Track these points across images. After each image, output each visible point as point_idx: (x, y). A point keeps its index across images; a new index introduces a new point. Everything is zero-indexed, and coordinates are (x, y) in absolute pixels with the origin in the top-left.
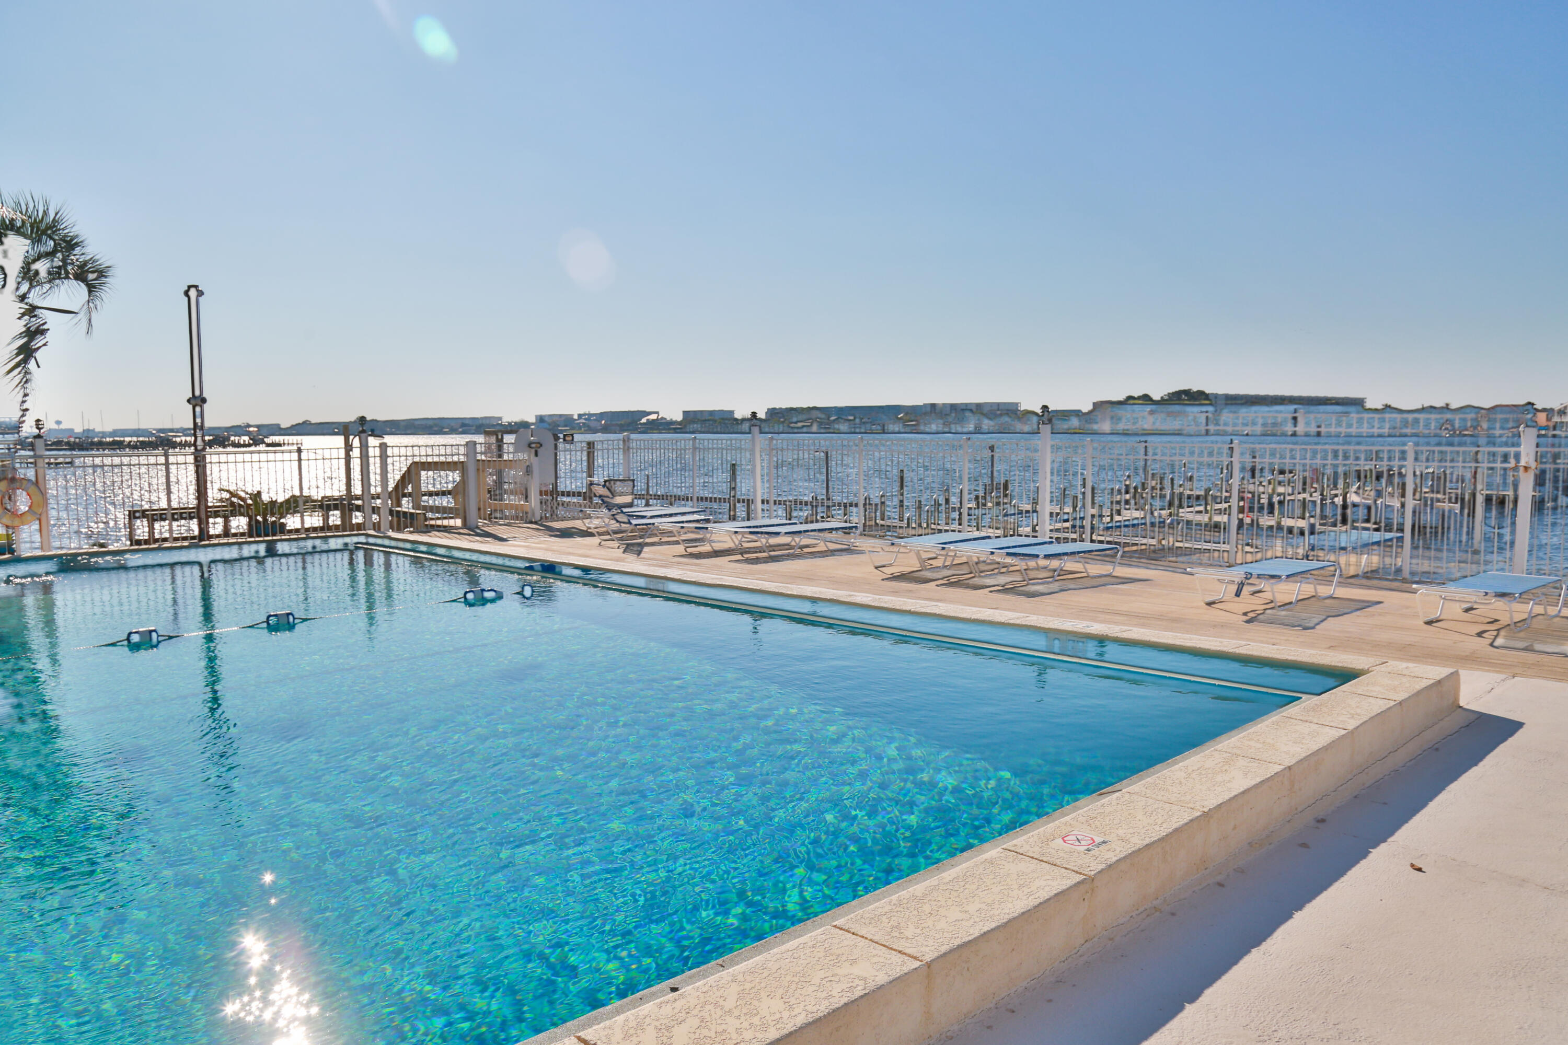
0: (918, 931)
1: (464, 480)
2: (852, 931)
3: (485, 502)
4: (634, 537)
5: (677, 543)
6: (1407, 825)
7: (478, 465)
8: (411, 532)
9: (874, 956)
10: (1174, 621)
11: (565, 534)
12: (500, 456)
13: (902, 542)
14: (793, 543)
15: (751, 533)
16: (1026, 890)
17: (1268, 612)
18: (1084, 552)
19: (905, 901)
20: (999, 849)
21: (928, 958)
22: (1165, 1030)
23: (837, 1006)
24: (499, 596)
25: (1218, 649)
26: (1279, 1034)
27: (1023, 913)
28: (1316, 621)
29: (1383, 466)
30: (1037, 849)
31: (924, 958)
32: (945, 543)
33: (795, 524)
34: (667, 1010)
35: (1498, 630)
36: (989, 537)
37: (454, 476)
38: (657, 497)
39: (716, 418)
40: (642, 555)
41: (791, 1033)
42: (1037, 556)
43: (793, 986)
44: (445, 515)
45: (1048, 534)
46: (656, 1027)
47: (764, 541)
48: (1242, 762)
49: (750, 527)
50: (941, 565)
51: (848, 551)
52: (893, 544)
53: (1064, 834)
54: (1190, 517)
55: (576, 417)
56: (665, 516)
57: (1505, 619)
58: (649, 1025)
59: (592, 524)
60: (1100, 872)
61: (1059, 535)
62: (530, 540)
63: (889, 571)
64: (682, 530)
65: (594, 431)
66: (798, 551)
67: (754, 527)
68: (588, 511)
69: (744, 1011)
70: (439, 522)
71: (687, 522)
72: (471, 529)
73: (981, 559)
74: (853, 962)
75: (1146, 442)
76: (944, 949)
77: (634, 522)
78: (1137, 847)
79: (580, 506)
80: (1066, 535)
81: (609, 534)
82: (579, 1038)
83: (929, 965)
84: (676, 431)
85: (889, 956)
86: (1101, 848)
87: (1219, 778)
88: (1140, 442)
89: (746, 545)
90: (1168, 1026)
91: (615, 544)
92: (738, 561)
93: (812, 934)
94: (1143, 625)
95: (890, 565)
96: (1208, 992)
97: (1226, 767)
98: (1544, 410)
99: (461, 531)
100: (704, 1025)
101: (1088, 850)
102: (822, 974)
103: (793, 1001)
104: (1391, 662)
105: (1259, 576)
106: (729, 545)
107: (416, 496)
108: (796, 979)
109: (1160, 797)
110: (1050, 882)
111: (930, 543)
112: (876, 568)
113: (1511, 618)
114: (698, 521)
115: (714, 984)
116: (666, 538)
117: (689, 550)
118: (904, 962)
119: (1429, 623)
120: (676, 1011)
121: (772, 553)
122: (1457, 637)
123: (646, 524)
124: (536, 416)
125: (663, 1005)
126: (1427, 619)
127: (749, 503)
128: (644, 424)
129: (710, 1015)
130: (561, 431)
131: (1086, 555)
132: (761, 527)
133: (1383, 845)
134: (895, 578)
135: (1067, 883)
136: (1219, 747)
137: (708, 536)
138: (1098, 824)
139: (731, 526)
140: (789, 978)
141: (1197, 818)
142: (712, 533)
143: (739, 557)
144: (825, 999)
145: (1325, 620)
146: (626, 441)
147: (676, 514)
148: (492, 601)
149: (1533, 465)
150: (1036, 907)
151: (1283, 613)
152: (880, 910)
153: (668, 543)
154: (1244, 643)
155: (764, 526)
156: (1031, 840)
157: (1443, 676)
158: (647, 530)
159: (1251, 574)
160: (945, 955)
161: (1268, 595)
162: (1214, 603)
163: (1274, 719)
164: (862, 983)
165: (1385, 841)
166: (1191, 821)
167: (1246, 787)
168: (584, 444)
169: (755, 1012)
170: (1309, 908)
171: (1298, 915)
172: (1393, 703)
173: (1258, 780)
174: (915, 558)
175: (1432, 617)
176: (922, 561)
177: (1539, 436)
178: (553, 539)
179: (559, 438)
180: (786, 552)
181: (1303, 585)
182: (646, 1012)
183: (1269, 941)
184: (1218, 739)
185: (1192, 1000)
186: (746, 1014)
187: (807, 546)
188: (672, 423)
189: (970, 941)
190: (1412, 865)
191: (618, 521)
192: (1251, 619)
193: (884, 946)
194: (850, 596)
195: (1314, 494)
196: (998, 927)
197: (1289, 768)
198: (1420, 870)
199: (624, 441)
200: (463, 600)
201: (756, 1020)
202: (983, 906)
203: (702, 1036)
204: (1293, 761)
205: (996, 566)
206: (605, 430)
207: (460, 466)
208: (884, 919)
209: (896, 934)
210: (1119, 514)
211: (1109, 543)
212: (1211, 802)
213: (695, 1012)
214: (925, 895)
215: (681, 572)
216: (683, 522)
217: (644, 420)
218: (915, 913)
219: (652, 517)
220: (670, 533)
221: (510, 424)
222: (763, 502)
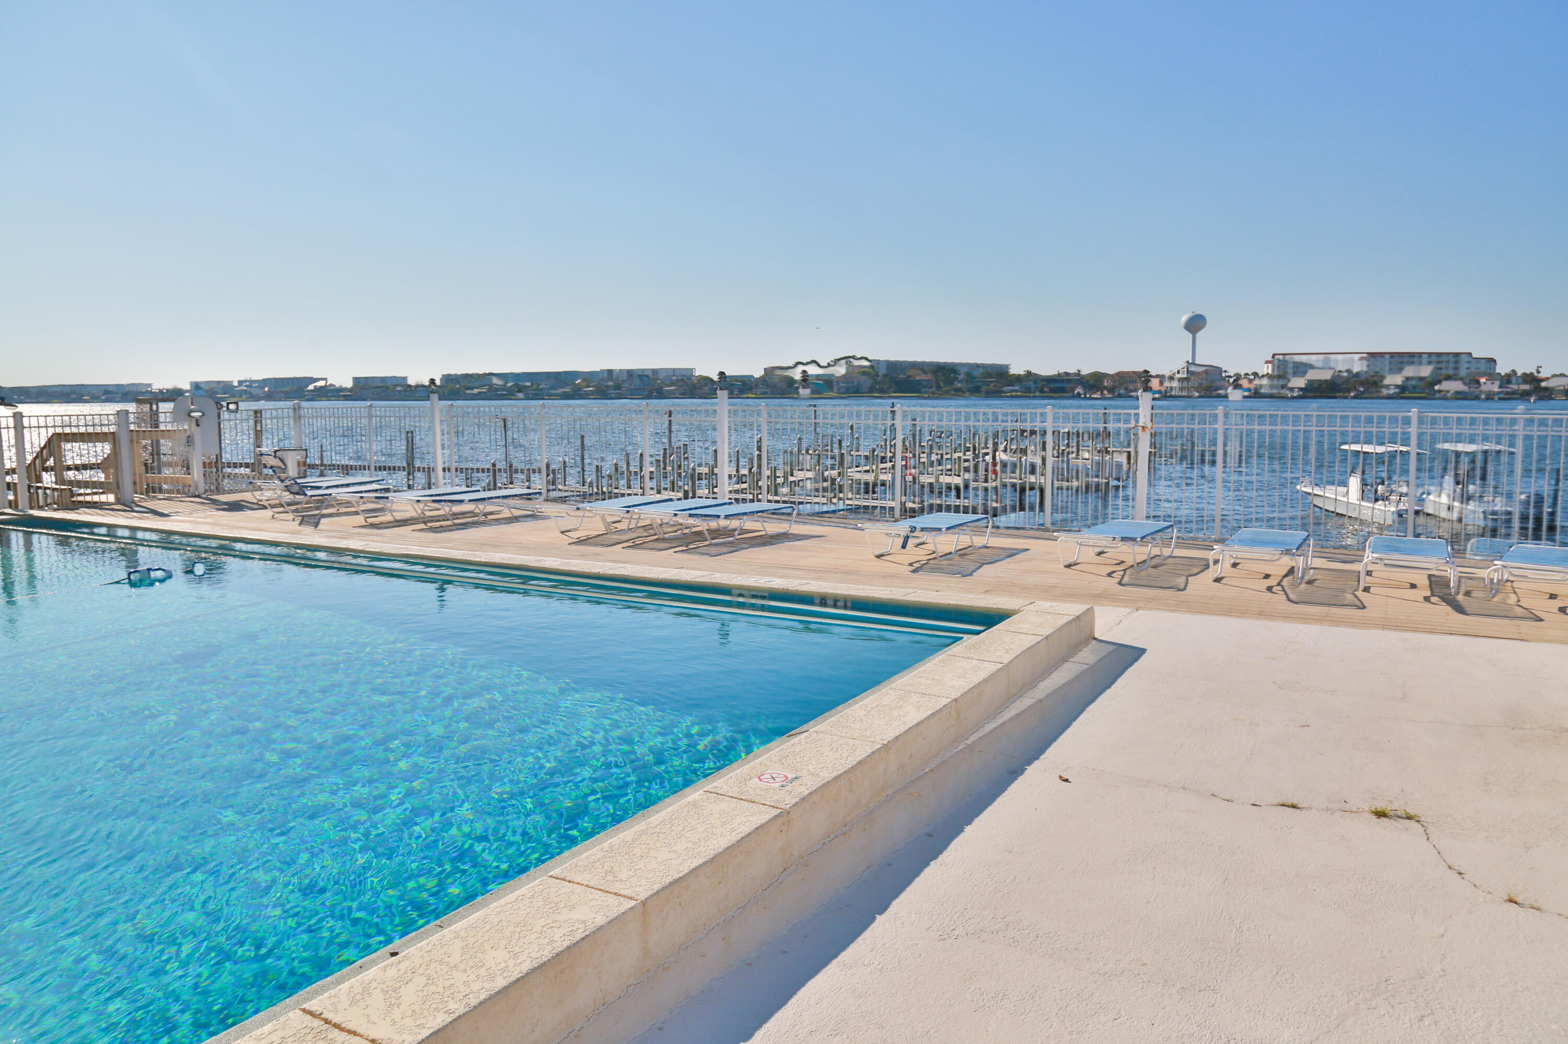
0: (631, 873)
1: (115, 452)
2: (568, 879)
3: (140, 475)
4: (310, 509)
5: (357, 513)
6: (1055, 743)
7: (132, 436)
8: (55, 510)
9: (591, 900)
10: (848, 574)
11: (235, 507)
12: (157, 426)
13: (586, 505)
14: (477, 511)
15: (434, 501)
16: (728, 827)
17: (931, 562)
18: (762, 511)
19: (616, 847)
20: (701, 792)
21: (643, 897)
22: (860, 940)
23: (560, 949)
24: (169, 576)
25: (889, 597)
26: (957, 932)
27: (727, 848)
28: (973, 568)
29: (1028, 426)
30: (736, 789)
31: (638, 897)
32: (629, 507)
33: (479, 491)
34: (392, 972)
35: (1125, 570)
36: (671, 500)
37: (103, 449)
38: (333, 467)
39: (389, 384)
40: (320, 527)
41: (518, 980)
42: (718, 517)
43: (516, 936)
44: (95, 490)
45: (728, 496)
46: (382, 990)
47: (447, 509)
48: (914, 698)
49: (432, 496)
50: (625, 528)
51: (533, 517)
52: (578, 509)
53: (759, 774)
54: (857, 476)
55: (236, 384)
56: (342, 486)
57: (1130, 561)
58: (376, 988)
59: (265, 495)
60: (794, 805)
61: (737, 496)
62: (195, 515)
63: (575, 535)
64: (362, 500)
65: (257, 399)
66: (483, 518)
67: (436, 495)
68: (258, 482)
69: (470, 964)
70: (88, 498)
71: (366, 492)
72: (127, 505)
73: (665, 521)
74: (572, 908)
75: (815, 406)
76: (657, 887)
77: (309, 493)
78: (826, 780)
79: (249, 478)
80: (744, 496)
81: (282, 506)
82: (304, 1010)
83: (644, 903)
84: (346, 398)
85: (605, 899)
86: (794, 783)
87: (895, 713)
88: (810, 406)
89: (428, 514)
90: (862, 936)
91: (290, 516)
92: (422, 530)
93: (530, 885)
94: (819, 579)
95: (576, 530)
96: (895, 903)
97: (901, 703)
98: (1157, 376)
99: (115, 507)
100: (430, 982)
101: (782, 786)
102: (542, 922)
103: (517, 949)
104: (1037, 603)
105: (923, 529)
106: (411, 513)
107: (60, 469)
108: (518, 929)
109: (844, 734)
110: (750, 818)
111: (613, 506)
112: (562, 532)
113: (1135, 559)
114: (376, 491)
115: (437, 943)
116: (345, 509)
117: (370, 520)
118: (620, 904)
119: (1068, 566)
120: (402, 972)
121: (457, 521)
122: (1094, 578)
123: (322, 495)
124: (191, 383)
125: (388, 969)
126: (1066, 563)
127: (429, 471)
128: (311, 391)
129: (436, 972)
130: (223, 399)
131: (764, 515)
132: (443, 495)
133: (1036, 762)
134: (580, 542)
135: (765, 818)
136: (894, 685)
137: (389, 505)
138: (790, 762)
139: (412, 495)
140: (511, 929)
141: (878, 750)
142: (392, 502)
143: (422, 526)
144: (548, 944)
145: (980, 567)
146: (296, 409)
147: (354, 484)
148: (162, 581)
149: (1149, 425)
150: (739, 841)
151: (945, 562)
152: (593, 857)
153: (347, 514)
154: (911, 591)
155: (447, 494)
156: (730, 781)
157: (1081, 611)
158: (322, 501)
159: (915, 528)
160: (658, 892)
161: (930, 547)
162: (882, 555)
163: (940, 657)
164: (582, 926)
165: (1037, 758)
166: (873, 753)
167: (919, 720)
168: (252, 413)
169: (481, 964)
170: (978, 822)
171: (968, 829)
172: (1040, 638)
173: (930, 712)
174: (600, 521)
175: (1071, 561)
176: (608, 525)
177: (1154, 399)
178: (221, 513)
179: (222, 407)
180: (471, 519)
181: (961, 536)
182: (370, 977)
183: (945, 854)
184: (892, 679)
185: (882, 911)
186: (472, 967)
187: (491, 513)
188: (341, 389)
189: (680, 878)
190: (1060, 777)
191: (291, 493)
192: (917, 569)
193: (600, 890)
194: (538, 561)
195: (967, 453)
196: (705, 863)
197: (956, 700)
198: (1067, 780)
199: (294, 409)
200: (127, 581)
201: (482, 972)
202: (690, 845)
203: (430, 993)
204: (959, 694)
205: (679, 527)
206: (269, 397)
207: (111, 437)
208: (598, 865)
209: (611, 878)
210: (792, 475)
211: (784, 502)
212: (889, 736)
213: (421, 971)
214: (634, 840)
215: (363, 543)
216: (361, 492)
217: (311, 387)
218: (627, 857)
219: (328, 488)
220: (348, 504)
221: (161, 391)
222: (444, 470)
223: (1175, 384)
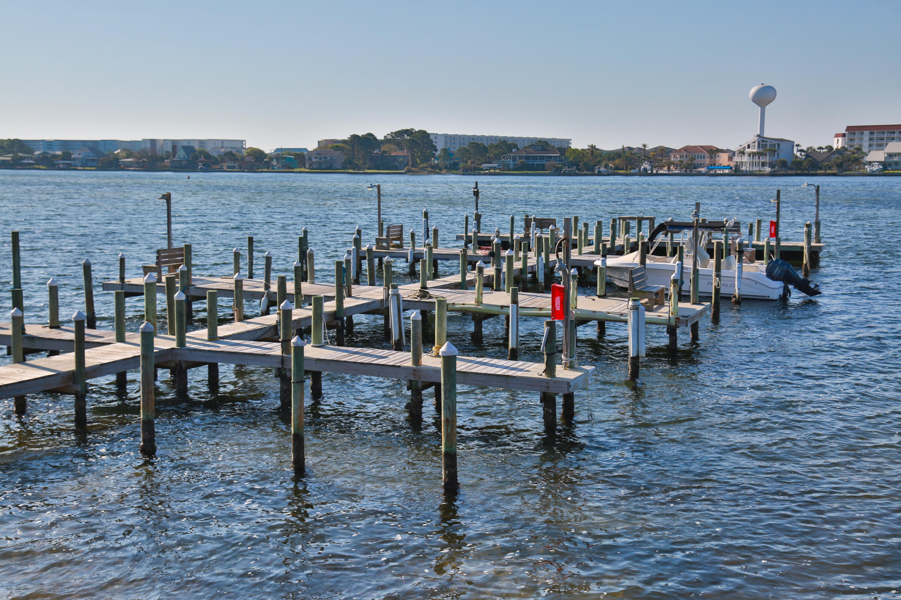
98: (726, 151)
223: (745, 159)
